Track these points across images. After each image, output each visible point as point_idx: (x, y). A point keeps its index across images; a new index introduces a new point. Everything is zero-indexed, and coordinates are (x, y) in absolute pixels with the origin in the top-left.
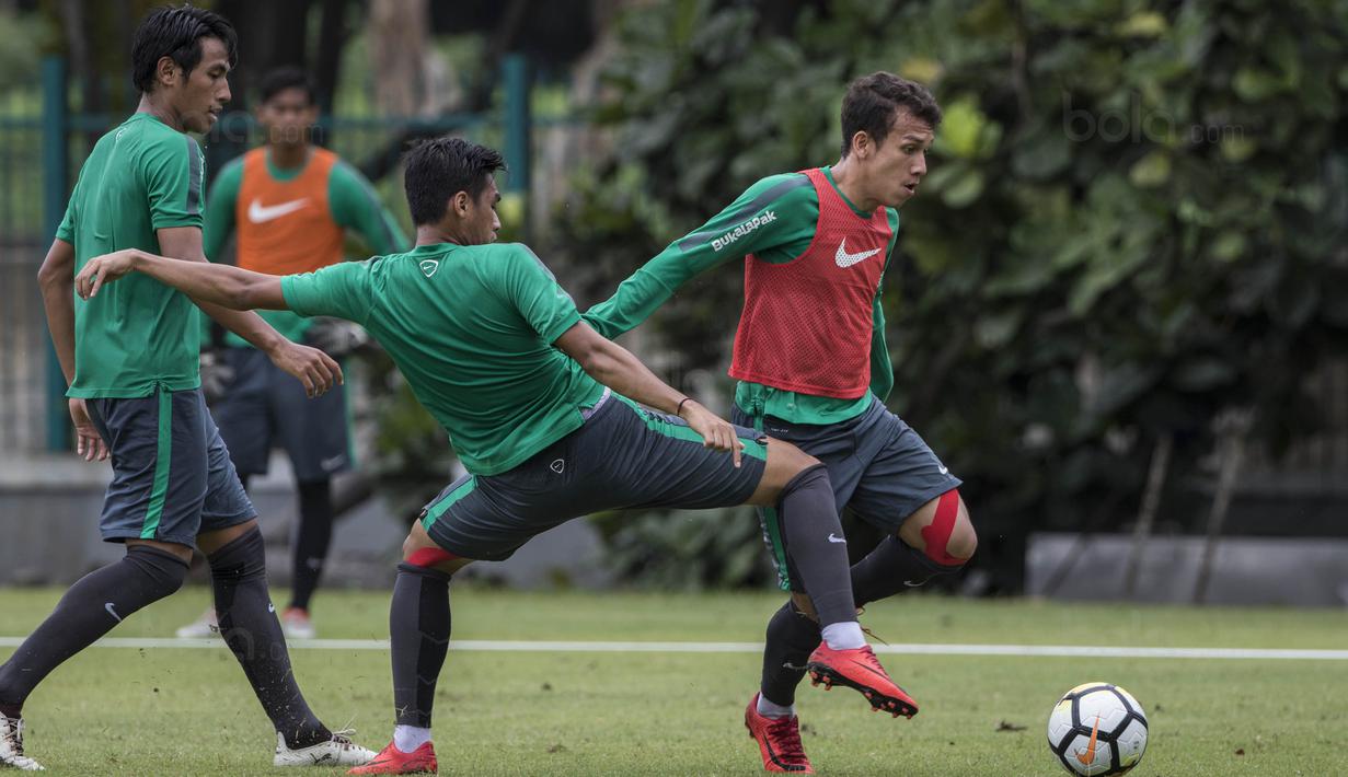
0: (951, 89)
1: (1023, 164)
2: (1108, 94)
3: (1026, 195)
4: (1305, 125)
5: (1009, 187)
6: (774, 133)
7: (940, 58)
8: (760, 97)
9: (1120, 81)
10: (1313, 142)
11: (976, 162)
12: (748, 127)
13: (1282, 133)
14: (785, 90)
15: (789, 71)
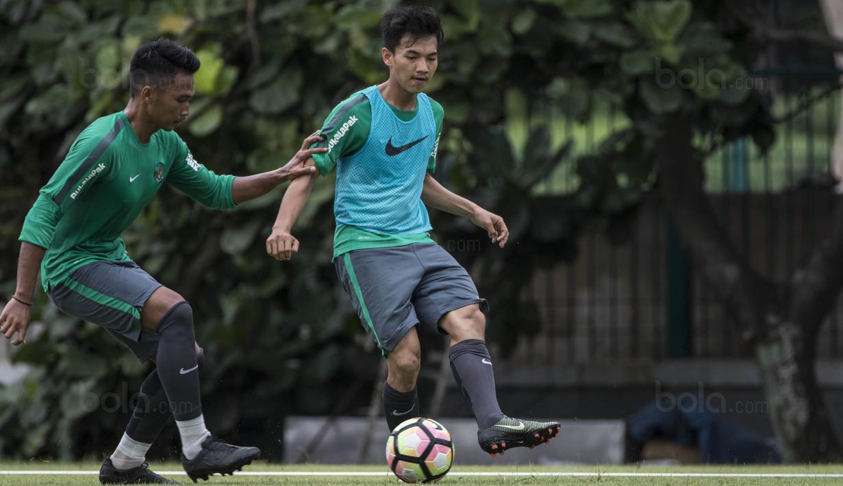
0: (201, 39)
1: (258, 102)
2: (323, 39)
3: (262, 127)
4: (486, 61)
5: (248, 120)
6: (61, 79)
7: (191, 14)
8: (50, 49)
9: (332, 29)
10: (492, 76)
11: (218, 100)
12: (41, 75)
13: (465, 68)
14: (70, 42)
15: (75, 28)
